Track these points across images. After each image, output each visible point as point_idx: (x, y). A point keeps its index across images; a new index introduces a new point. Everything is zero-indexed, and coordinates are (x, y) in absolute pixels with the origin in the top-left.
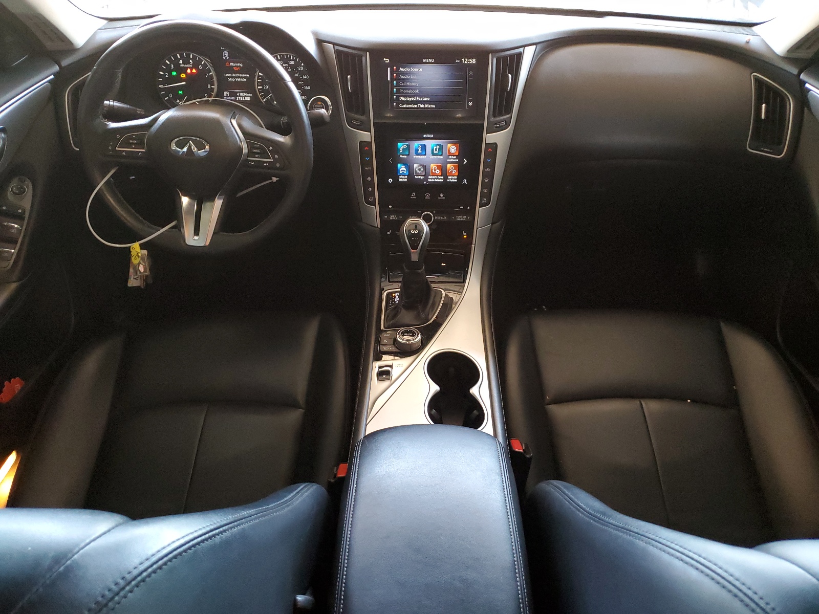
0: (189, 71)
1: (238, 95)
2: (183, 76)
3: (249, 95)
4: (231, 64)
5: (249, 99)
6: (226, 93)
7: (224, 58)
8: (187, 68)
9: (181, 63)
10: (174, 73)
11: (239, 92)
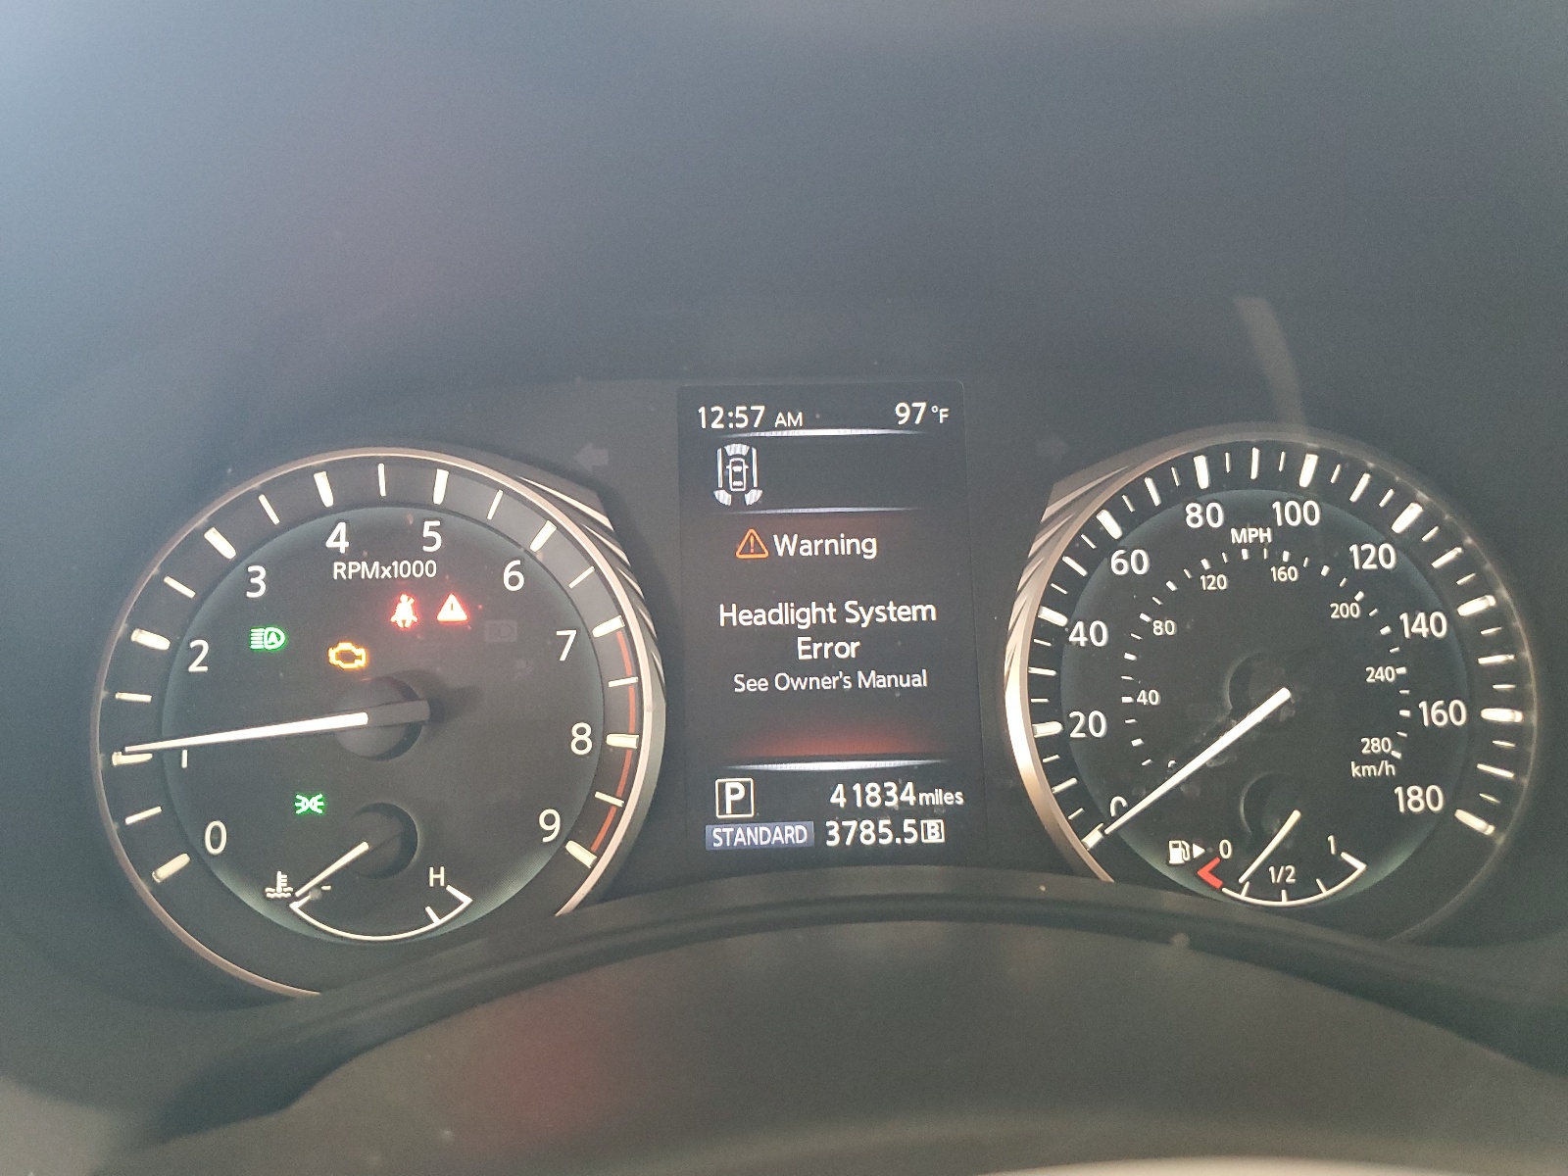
0: (404, 613)
1: (838, 798)
2: (349, 656)
3: (938, 797)
4: (785, 545)
5: (934, 832)
6: (734, 788)
7: (724, 497)
8: (388, 591)
9: (343, 545)
10: (267, 639)
11: (848, 778)
